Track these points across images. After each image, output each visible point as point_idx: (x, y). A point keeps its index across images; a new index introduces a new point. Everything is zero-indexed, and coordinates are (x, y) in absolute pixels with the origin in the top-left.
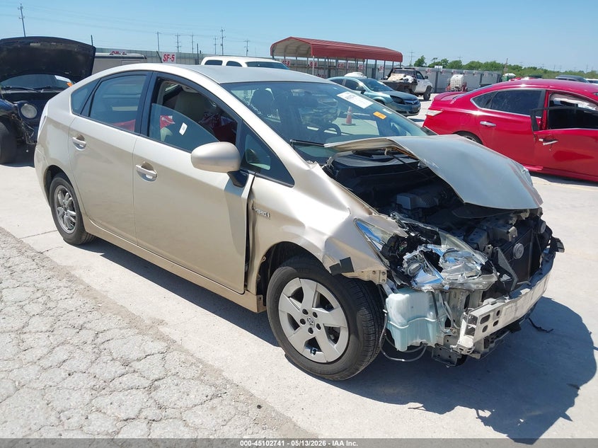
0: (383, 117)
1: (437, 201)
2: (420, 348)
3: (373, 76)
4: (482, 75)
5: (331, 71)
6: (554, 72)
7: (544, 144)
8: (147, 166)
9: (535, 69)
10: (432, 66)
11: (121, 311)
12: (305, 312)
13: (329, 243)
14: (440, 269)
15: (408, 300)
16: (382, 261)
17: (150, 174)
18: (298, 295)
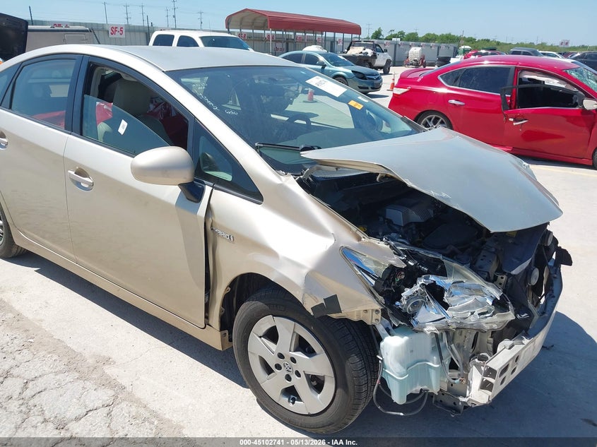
0: (359, 107)
1: (431, 212)
2: (420, 396)
3: (332, 50)
4: (439, 48)
5: (289, 44)
6: (506, 44)
7: (514, 124)
8: (81, 172)
9: (488, 41)
10: (389, 38)
11: (58, 348)
12: (281, 356)
13: (309, 278)
14: (446, 306)
15: (407, 343)
16: (375, 297)
17: (86, 182)
18: (272, 335)
